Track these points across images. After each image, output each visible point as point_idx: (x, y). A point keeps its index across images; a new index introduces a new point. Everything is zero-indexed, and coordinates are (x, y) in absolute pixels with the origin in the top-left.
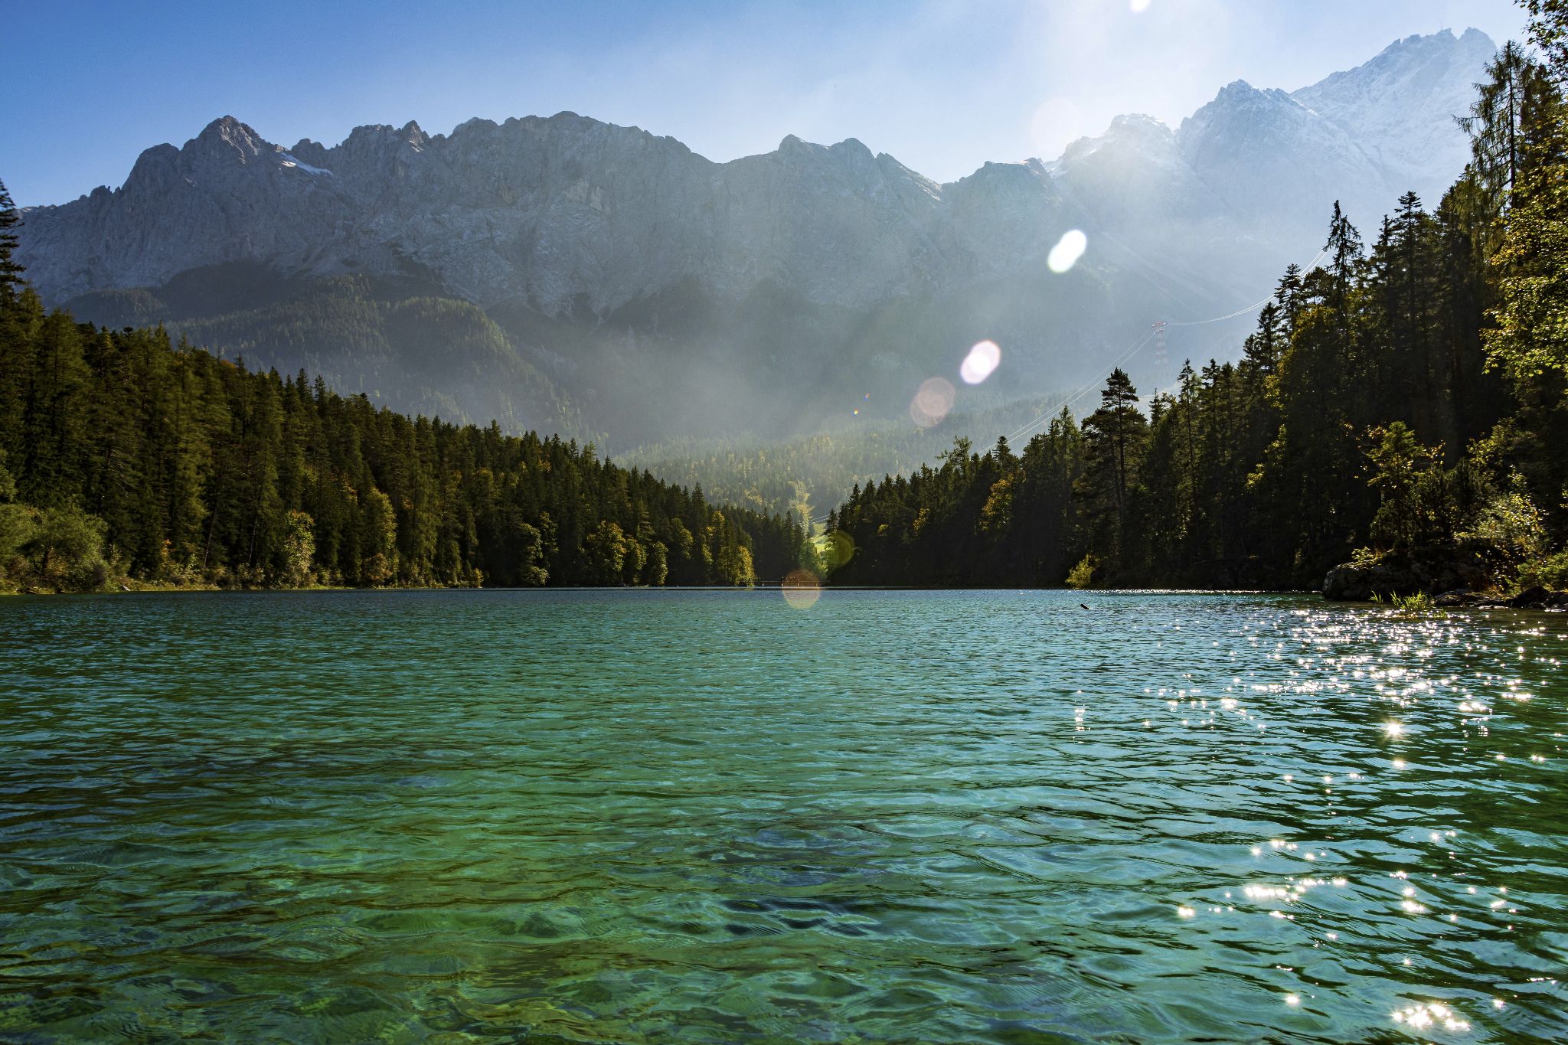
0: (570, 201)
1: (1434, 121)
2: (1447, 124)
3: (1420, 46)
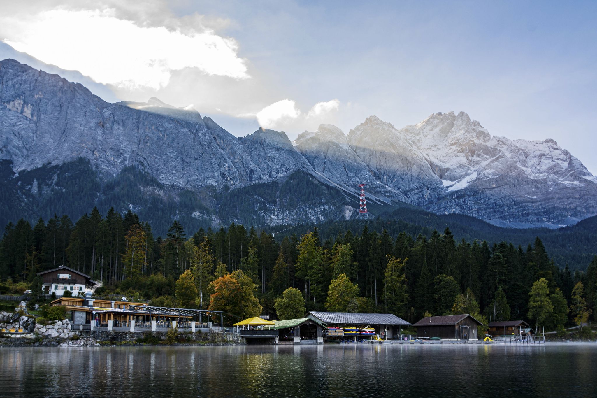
0: (10, 110)
1: (449, 146)
2: (454, 147)
3: (441, 117)
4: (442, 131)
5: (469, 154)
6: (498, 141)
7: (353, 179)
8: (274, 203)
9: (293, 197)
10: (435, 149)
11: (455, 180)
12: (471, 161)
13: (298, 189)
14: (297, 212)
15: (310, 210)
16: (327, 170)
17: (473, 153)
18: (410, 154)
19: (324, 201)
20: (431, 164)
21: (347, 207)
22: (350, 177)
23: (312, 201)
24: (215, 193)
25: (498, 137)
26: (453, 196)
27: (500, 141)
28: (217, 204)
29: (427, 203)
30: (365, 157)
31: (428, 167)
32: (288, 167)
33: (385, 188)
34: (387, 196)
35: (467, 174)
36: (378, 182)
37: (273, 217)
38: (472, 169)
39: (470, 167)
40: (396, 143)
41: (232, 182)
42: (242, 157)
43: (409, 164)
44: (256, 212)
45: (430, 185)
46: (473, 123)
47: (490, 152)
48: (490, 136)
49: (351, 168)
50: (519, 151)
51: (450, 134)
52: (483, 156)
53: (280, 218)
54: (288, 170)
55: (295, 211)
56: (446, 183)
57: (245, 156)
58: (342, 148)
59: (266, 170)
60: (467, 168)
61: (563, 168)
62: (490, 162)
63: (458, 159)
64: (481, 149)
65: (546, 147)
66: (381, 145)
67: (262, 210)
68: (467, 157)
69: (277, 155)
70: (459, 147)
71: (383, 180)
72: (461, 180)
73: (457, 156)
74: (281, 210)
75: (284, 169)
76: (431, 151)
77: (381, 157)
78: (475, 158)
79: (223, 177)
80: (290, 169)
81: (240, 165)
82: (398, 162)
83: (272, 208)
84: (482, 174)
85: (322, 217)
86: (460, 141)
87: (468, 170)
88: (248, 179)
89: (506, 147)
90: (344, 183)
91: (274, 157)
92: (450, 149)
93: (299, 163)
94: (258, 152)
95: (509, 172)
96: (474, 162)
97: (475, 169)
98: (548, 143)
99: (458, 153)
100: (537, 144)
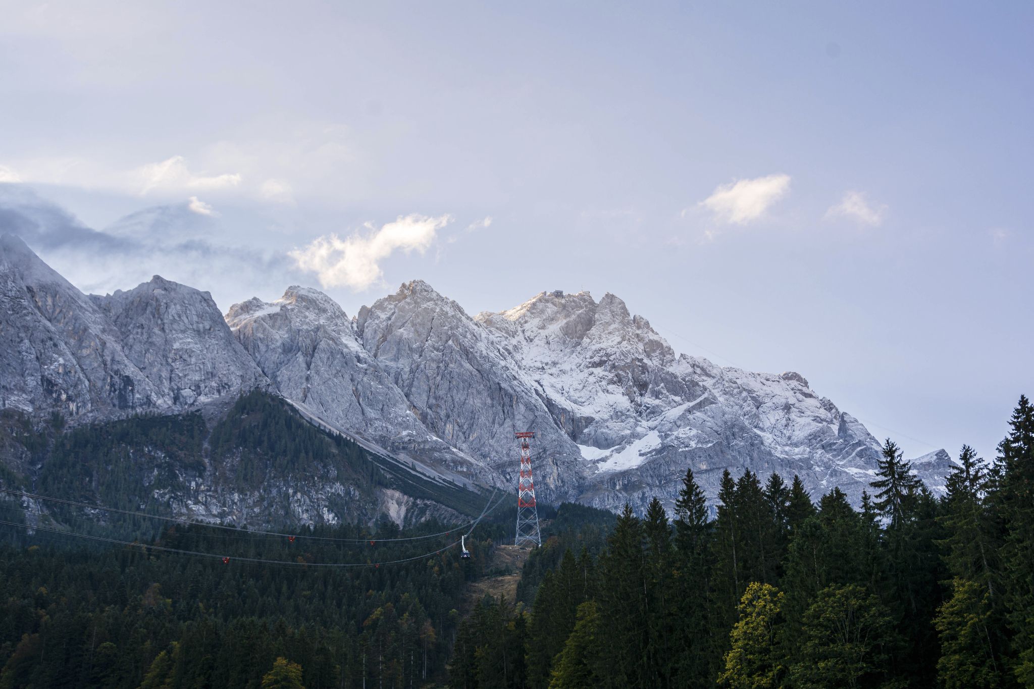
1: (588, 367)
2: (599, 371)
3: (563, 301)
4: (567, 331)
5: (635, 389)
6: (693, 366)
7: (377, 423)
8: (198, 469)
9: (252, 456)
10: (554, 370)
11: (607, 446)
12: (640, 405)
13: (265, 438)
14: (262, 499)
15: (299, 495)
16: (315, 395)
17: (643, 387)
18: (505, 376)
19: (333, 473)
20: (549, 403)
21: (389, 492)
22: (371, 420)
23: (304, 470)
24: (28, 431)
25: (692, 357)
26: (615, 484)
27: (698, 367)
28: (33, 463)
29: (554, 496)
30: (400, 373)
31: (546, 412)
32: (225, 380)
33: (453, 453)
34: (462, 473)
35: (636, 436)
36: (435, 438)
37: (194, 507)
38: (644, 423)
39: (639, 418)
40: (473, 348)
41: (73, 407)
42: (104, 344)
43: (507, 400)
44: (148, 491)
45: (560, 453)
46: (634, 320)
47: (682, 388)
48: (673, 354)
49: (371, 397)
50: (741, 392)
51: (586, 340)
52: (667, 397)
53: (215, 512)
54: (224, 387)
55: (257, 494)
56: (588, 453)
57: (110, 340)
58: (346, 347)
59: (166, 383)
60: (632, 420)
62: (685, 411)
63: (611, 399)
64: (662, 380)
65: (787, 390)
66: (438, 350)
67: (164, 487)
68: (627, 394)
69: (196, 347)
70: (610, 371)
71: (444, 433)
72: (623, 449)
73: (608, 392)
74: (216, 491)
75: (214, 384)
76: (546, 376)
77: (439, 378)
78: (648, 400)
79: (49, 392)
80: (229, 387)
81: (96, 365)
82: (479, 393)
83: (193, 484)
84: (673, 437)
85: (331, 516)
86: (612, 358)
87: (636, 425)
88: (116, 402)
89: (712, 381)
90: (357, 433)
91: (190, 353)
92: (590, 374)
93: (249, 372)
94: (145, 336)
95: (732, 437)
96: (648, 408)
97: (651, 423)
98: (790, 382)
99: (608, 384)
100: (768, 380)
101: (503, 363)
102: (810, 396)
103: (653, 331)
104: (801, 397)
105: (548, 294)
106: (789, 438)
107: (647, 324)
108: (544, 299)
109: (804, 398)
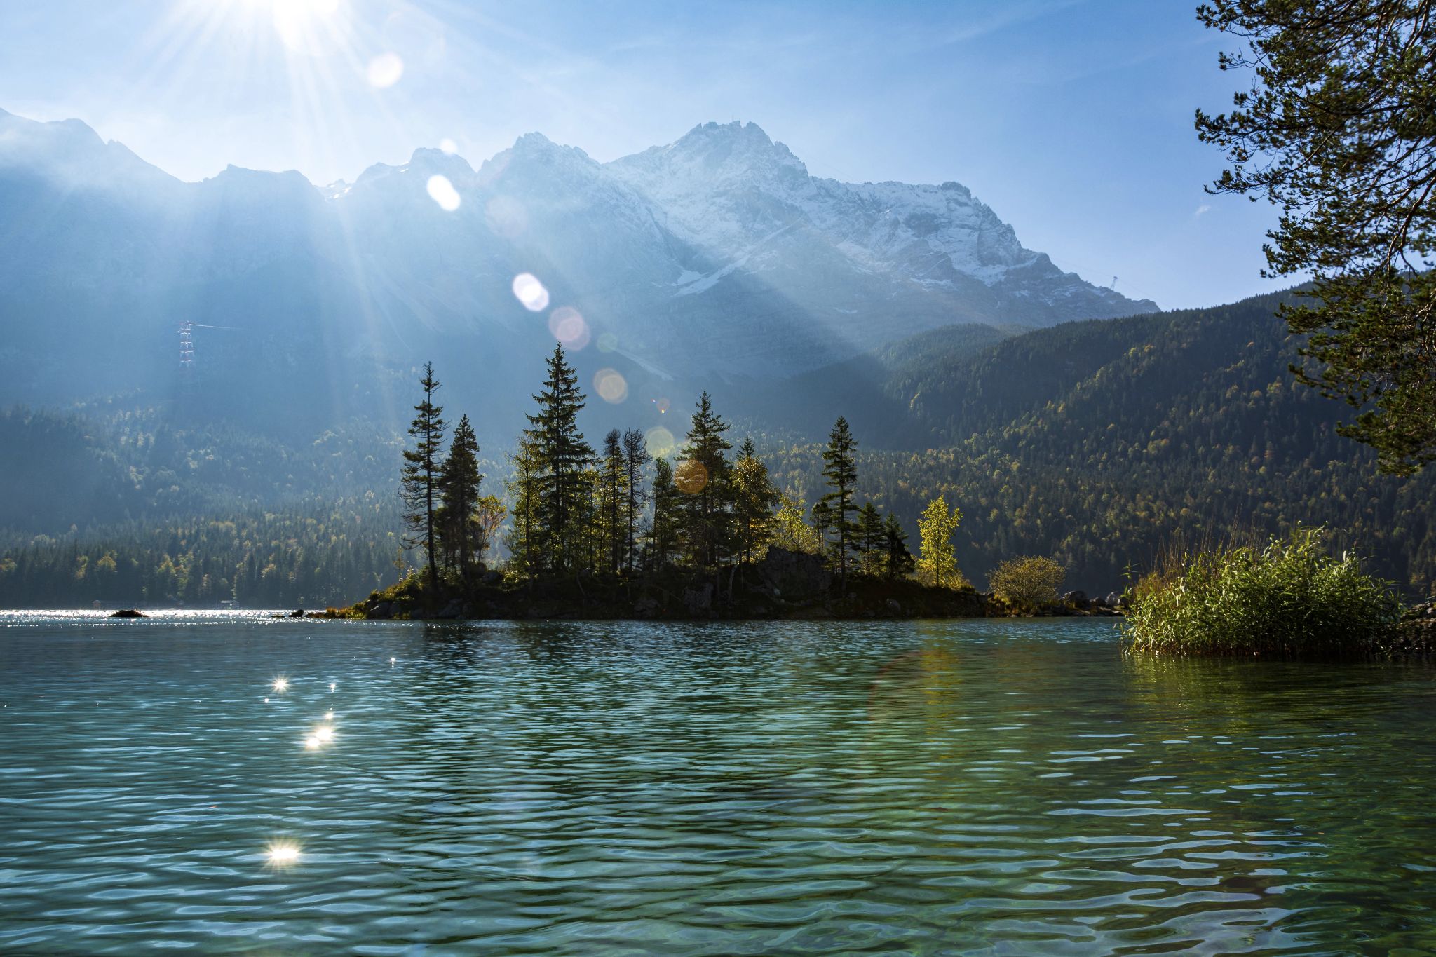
1: (713, 197)
2: (722, 200)
3: (716, 132)
5: (749, 215)
6: (820, 188)
11: (702, 272)
12: (749, 231)
17: (755, 213)
20: (666, 237)
25: (821, 179)
27: (823, 188)
46: (774, 148)
48: (806, 177)
60: (734, 246)
61: (930, 251)
63: (725, 226)
65: (941, 200)
68: (741, 220)
70: (731, 200)
72: (711, 273)
73: (725, 220)
78: (758, 226)
84: (752, 261)
86: (734, 188)
89: (831, 202)
92: (711, 205)
97: (752, 248)
98: (947, 192)
99: (727, 212)
100: (925, 191)
101: (613, 202)
102: (966, 204)
103: (791, 155)
104: (953, 205)
105: (703, 126)
106: (884, 253)
107: (786, 149)
108: (698, 131)
109: (958, 207)
